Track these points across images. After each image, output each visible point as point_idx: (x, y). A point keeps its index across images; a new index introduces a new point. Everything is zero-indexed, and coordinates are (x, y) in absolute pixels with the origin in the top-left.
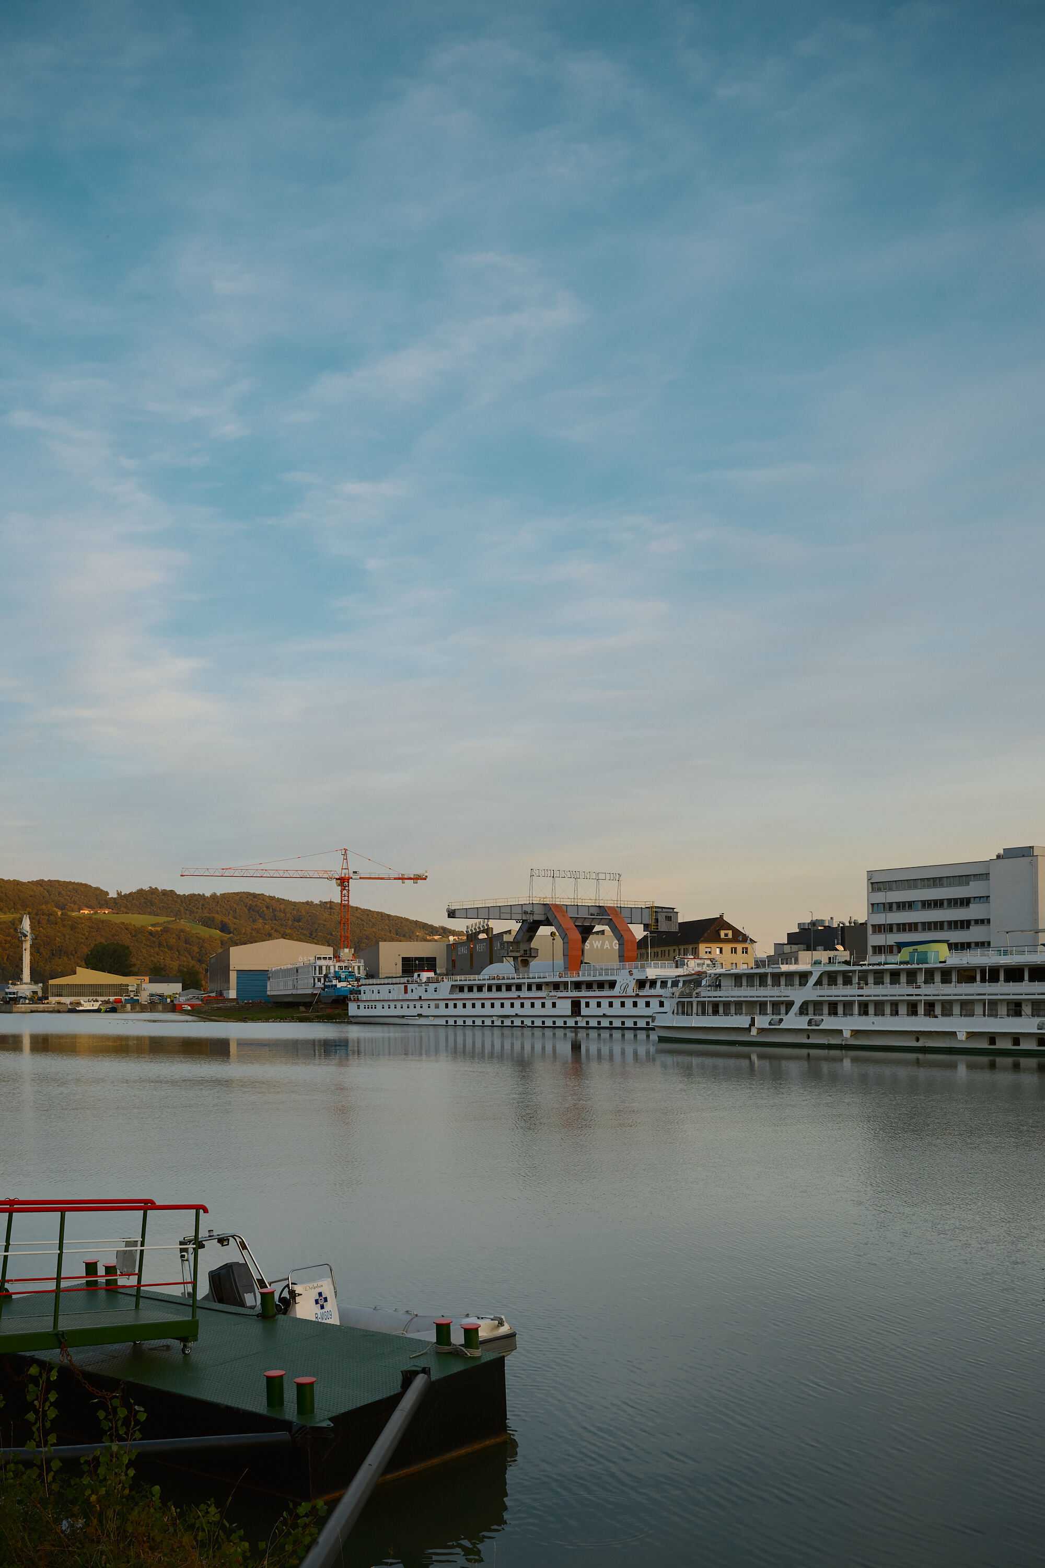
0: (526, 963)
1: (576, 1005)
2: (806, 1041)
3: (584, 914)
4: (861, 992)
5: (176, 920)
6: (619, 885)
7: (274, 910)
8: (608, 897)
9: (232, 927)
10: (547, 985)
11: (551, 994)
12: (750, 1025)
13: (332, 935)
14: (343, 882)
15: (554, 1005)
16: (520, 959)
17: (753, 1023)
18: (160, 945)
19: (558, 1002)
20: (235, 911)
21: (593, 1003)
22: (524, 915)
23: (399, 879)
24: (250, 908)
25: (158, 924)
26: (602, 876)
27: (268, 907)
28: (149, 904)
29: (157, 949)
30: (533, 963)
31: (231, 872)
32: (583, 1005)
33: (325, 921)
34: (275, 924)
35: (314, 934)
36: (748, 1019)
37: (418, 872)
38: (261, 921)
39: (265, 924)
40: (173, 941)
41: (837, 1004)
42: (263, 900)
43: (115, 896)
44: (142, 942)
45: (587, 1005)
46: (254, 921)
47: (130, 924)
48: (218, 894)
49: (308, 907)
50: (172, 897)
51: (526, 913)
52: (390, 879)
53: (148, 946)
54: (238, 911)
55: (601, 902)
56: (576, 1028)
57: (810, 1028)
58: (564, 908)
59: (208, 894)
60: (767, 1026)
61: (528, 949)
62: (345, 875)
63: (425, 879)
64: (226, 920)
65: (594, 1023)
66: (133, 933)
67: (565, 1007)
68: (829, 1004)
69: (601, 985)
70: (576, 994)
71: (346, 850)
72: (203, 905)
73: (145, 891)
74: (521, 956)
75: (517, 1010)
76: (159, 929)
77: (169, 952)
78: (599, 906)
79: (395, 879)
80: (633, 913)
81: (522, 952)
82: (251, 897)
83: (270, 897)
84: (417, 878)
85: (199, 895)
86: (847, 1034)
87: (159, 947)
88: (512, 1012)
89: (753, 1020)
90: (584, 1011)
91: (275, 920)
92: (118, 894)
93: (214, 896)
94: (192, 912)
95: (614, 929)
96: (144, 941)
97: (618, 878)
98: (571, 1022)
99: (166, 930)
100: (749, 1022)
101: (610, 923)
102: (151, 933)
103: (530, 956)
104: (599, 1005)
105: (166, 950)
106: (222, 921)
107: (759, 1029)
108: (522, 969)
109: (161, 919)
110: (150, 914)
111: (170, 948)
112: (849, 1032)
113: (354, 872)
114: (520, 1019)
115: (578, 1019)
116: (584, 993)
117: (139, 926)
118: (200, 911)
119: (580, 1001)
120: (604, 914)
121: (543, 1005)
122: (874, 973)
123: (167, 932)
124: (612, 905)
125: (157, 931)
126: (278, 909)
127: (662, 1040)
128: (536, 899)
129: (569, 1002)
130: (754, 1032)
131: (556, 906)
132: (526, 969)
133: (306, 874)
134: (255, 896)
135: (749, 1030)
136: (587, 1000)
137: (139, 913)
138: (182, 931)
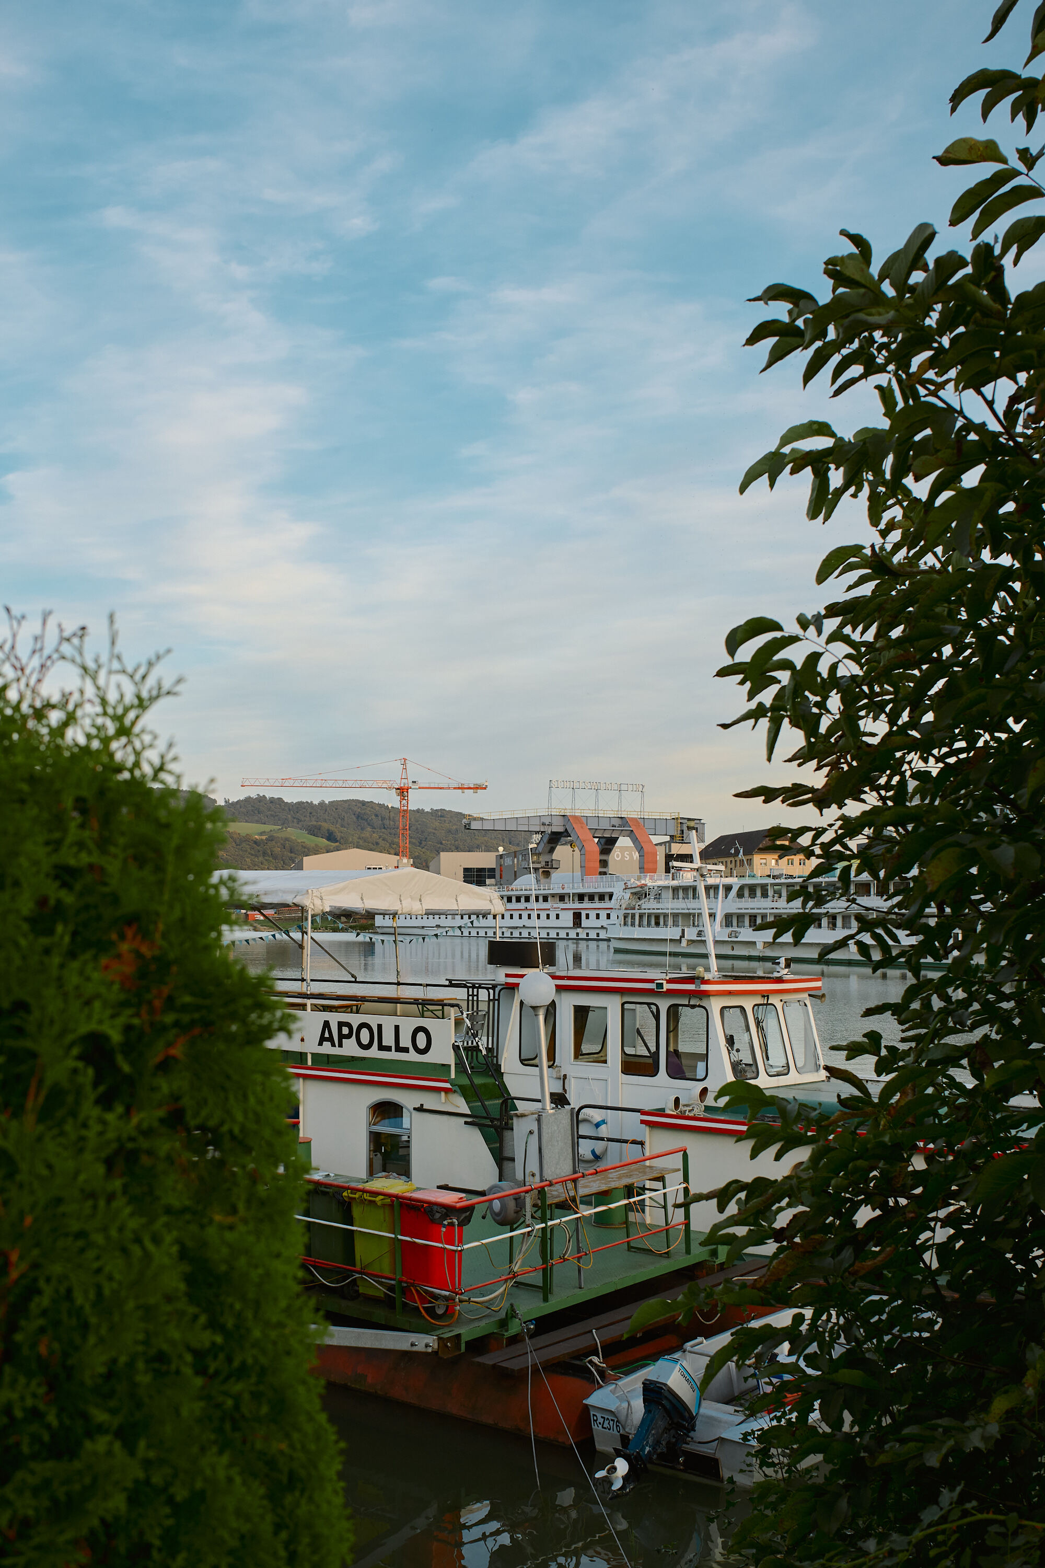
0: (547, 874)
1: (577, 916)
2: (731, 953)
3: (605, 825)
4: (775, 905)
5: (282, 828)
6: (643, 797)
7: (383, 819)
8: (631, 809)
9: (338, 835)
10: (553, 897)
11: (555, 905)
12: (681, 937)
13: (441, 843)
14: (402, 792)
15: (558, 917)
16: (541, 870)
17: (683, 936)
18: (265, 854)
19: (562, 914)
20: (343, 819)
21: (593, 915)
22: (542, 827)
23: (459, 788)
24: (359, 817)
25: (264, 832)
26: (624, 787)
27: (376, 816)
28: (256, 812)
29: (261, 859)
30: (555, 875)
31: (291, 783)
32: (583, 917)
33: (436, 829)
34: (383, 833)
35: (424, 843)
36: (679, 929)
37: (479, 782)
38: (369, 829)
39: (374, 832)
40: (277, 850)
41: (756, 916)
42: (372, 808)
43: (223, 804)
44: (246, 851)
45: (587, 916)
46: (362, 829)
47: (235, 833)
48: (327, 802)
49: (418, 815)
50: (280, 805)
51: (544, 824)
52: (449, 788)
53: (252, 855)
54: (346, 819)
55: (623, 813)
56: (577, 940)
57: (730, 939)
58: (584, 820)
59: (316, 802)
60: (695, 938)
61: (549, 860)
62: (404, 784)
63: (485, 788)
64: (332, 828)
65: (593, 935)
66: (238, 841)
67: (567, 919)
68: (750, 916)
69: (602, 897)
70: (577, 905)
71: (405, 760)
72: (311, 813)
73: (252, 798)
74: (542, 868)
75: (525, 921)
76: (264, 837)
77: (274, 861)
78: (621, 818)
79: (455, 788)
80: (656, 824)
81: (543, 864)
82: (360, 805)
83: (379, 805)
84: (477, 788)
85: (307, 802)
86: (760, 946)
87: (264, 856)
88: (519, 923)
89: (683, 931)
90: (585, 922)
91: (384, 828)
92: (226, 802)
93: (322, 804)
94: (299, 821)
95: (635, 840)
96: (249, 850)
97: (640, 788)
98: (572, 934)
99: (271, 839)
100: (680, 934)
101: (631, 834)
102: (256, 842)
103: (552, 868)
104: (598, 916)
105: (271, 859)
106: (328, 830)
107: (688, 941)
108: (543, 880)
109: (267, 828)
110: (257, 822)
111: (275, 858)
112: (762, 944)
113: (413, 782)
114: (527, 931)
115: (579, 930)
116: (586, 904)
117: (244, 835)
118: (308, 819)
119: (580, 913)
120: (625, 825)
121: (548, 916)
122: (787, 886)
123: (272, 840)
124: (636, 817)
125: (262, 840)
126: (387, 817)
127: (617, 951)
128: (555, 810)
129: (571, 913)
130: (684, 943)
131: (576, 817)
132: (547, 880)
133: (365, 784)
134: (363, 803)
135: (680, 941)
136: (587, 912)
137: (247, 822)
138: (287, 839)
